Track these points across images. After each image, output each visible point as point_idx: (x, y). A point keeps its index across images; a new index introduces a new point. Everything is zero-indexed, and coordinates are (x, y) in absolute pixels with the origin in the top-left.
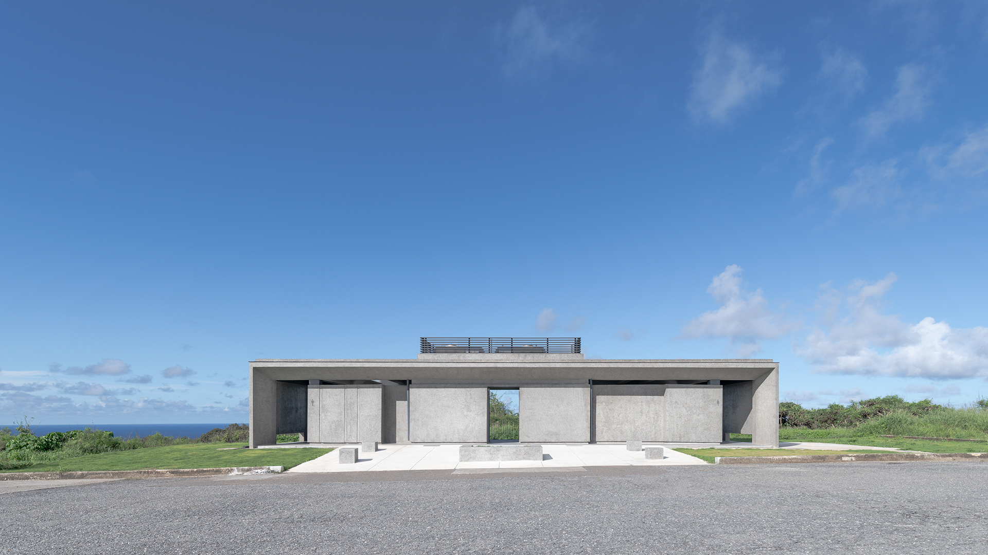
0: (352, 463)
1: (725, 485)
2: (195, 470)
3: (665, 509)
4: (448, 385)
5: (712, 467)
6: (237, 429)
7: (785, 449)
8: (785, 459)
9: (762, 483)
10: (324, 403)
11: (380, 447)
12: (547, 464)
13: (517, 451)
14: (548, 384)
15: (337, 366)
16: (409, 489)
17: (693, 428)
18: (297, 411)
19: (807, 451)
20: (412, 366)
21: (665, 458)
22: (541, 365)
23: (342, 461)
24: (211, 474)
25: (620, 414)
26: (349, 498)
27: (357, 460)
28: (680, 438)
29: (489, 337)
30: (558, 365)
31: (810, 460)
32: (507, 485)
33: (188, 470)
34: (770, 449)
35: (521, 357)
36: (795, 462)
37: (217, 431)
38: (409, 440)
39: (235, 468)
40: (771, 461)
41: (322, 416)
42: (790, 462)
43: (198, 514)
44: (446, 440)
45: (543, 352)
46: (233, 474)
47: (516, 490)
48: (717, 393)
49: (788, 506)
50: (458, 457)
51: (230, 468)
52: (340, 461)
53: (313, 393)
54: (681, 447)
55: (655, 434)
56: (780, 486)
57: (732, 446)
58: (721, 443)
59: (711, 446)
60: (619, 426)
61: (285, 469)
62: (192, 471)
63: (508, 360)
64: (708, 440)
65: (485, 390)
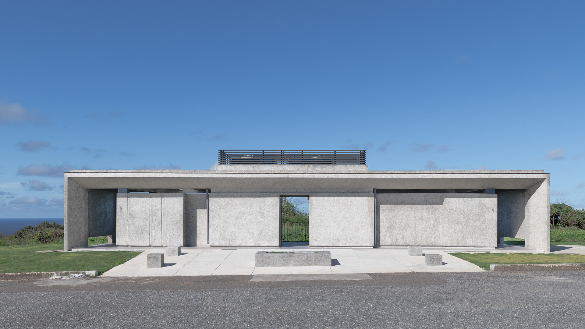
0: (158, 267)
1: (498, 298)
2: (19, 274)
3: (444, 324)
4: (244, 194)
5: (487, 275)
6: (47, 227)
7: (555, 255)
8: (555, 266)
9: (533, 295)
10: (132, 209)
11: (183, 250)
12: (336, 270)
13: (308, 257)
14: (336, 193)
15: (143, 177)
16: (214, 299)
17: (470, 233)
18: (106, 216)
19: (576, 257)
20: (211, 177)
21: (444, 264)
22: (329, 176)
23: (149, 266)
24: (33, 278)
25: (402, 220)
26: (163, 308)
27: (163, 265)
28: (458, 243)
29: (282, 149)
30: (345, 176)
31: (578, 268)
32: (301, 296)
33: (13, 274)
34: (542, 254)
35: (310, 168)
36: (565, 270)
37: (29, 228)
38: (208, 244)
39: (55, 272)
40: (543, 269)
41: (130, 222)
42: (560, 270)
43: (33, 324)
44: (242, 243)
45: (331, 164)
46: (52, 278)
47: (309, 301)
48: (492, 202)
49: (555, 323)
50: (253, 263)
51: (49, 273)
52: (147, 266)
53: (121, 201)
54: (459, 251)
55: (435, 239)
56: (549, 300)
57: (506, 251)
58: (496, 248)
59: (487, 251)
60: (401, 231)
61: (99, 274)
62: (17, 275)
63: (299, 171)
64: (484, 245)
65: (277, 200)
